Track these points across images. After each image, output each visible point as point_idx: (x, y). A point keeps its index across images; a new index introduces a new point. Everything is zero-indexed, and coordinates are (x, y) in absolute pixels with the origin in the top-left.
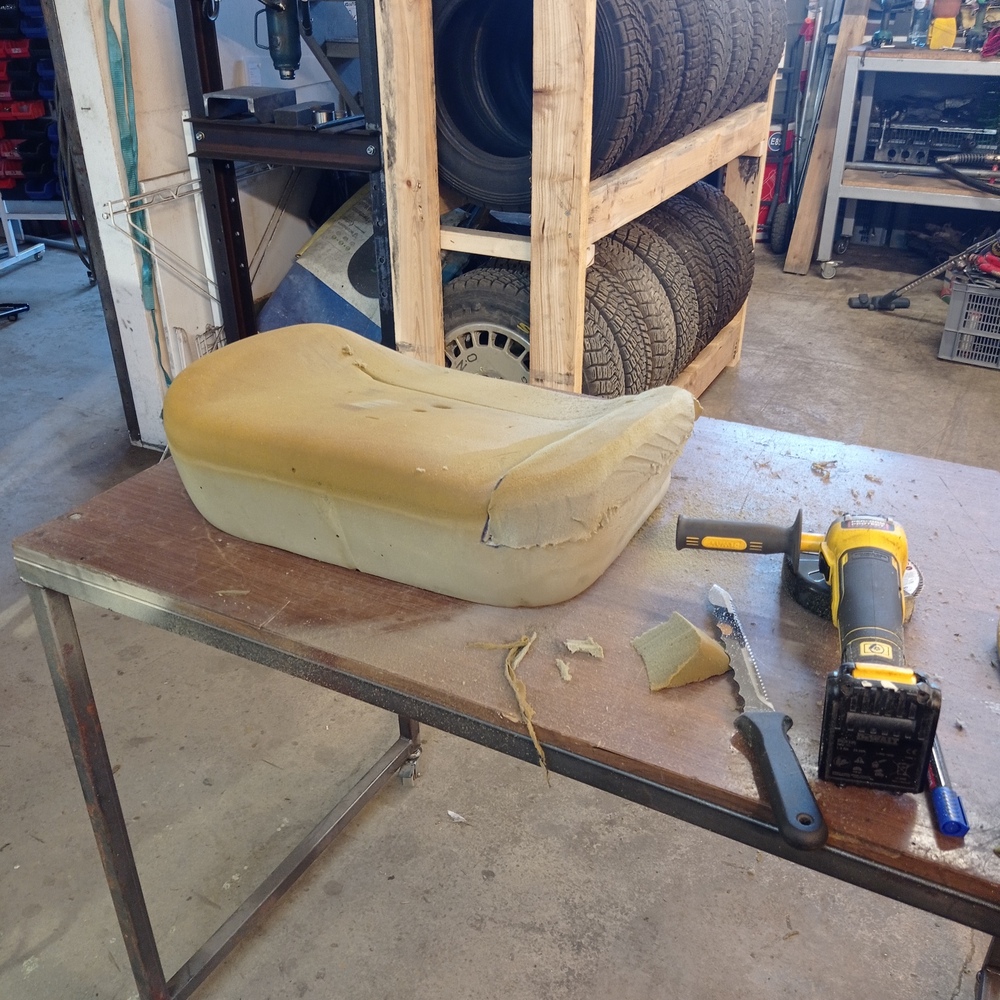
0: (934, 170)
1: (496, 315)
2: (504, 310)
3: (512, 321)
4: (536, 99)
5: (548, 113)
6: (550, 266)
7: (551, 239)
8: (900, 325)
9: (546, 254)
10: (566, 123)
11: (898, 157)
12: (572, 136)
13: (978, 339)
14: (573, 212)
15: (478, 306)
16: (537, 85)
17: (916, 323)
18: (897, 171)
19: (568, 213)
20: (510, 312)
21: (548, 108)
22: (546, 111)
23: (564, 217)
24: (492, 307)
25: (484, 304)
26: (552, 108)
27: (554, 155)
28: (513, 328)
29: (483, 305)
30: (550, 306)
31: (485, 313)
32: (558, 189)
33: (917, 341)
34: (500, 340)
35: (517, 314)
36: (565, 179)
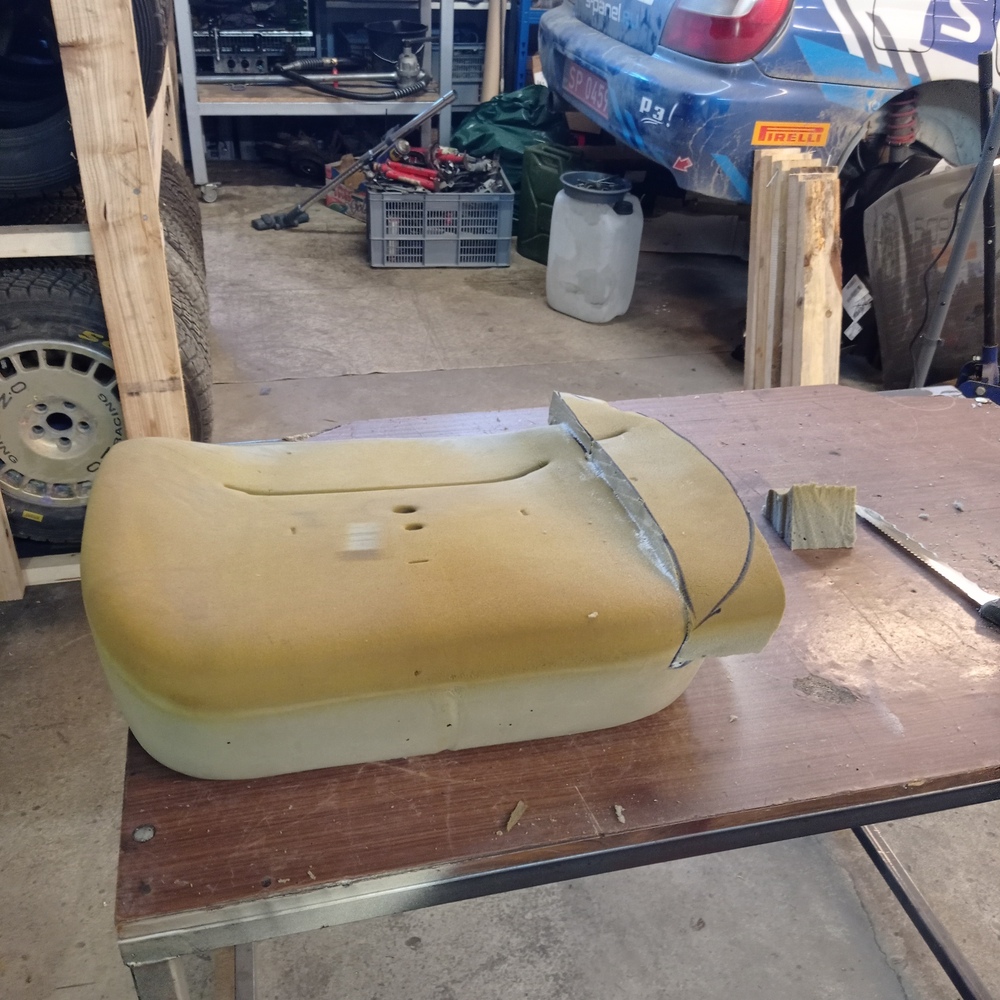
0: (279, 78)
1: (45, 328)
2: (56, 320)
3: (71, 330)
4: (64, 56)
5: (87, 72)
6: (123, 257)
7: (118, 225)
8: (315, 240)
9: (115, 244)
10: (116, 83)
11: (238, 68)
12: (127, 97)
13: (401, 243)
14: (144, 189)
15: (16, 321)
16: (63, 37)
17: (326, 236)
18: (243, 82)
19: (137, 191)
20: (67, 321)
21: (86, 65)
22: (84, 70)
23: (134, 196)
24: (38, 320)
25: (25, 319)
26: (93, 65)
27: (105, 122)
28: (74, 339)
29: (22, 320)
30: (132, 306)
31: (29, 329)
32: (118, 163)
33: (342, 254)
34: (55, 358)
35: (77, 322)
36: (124, 150)
